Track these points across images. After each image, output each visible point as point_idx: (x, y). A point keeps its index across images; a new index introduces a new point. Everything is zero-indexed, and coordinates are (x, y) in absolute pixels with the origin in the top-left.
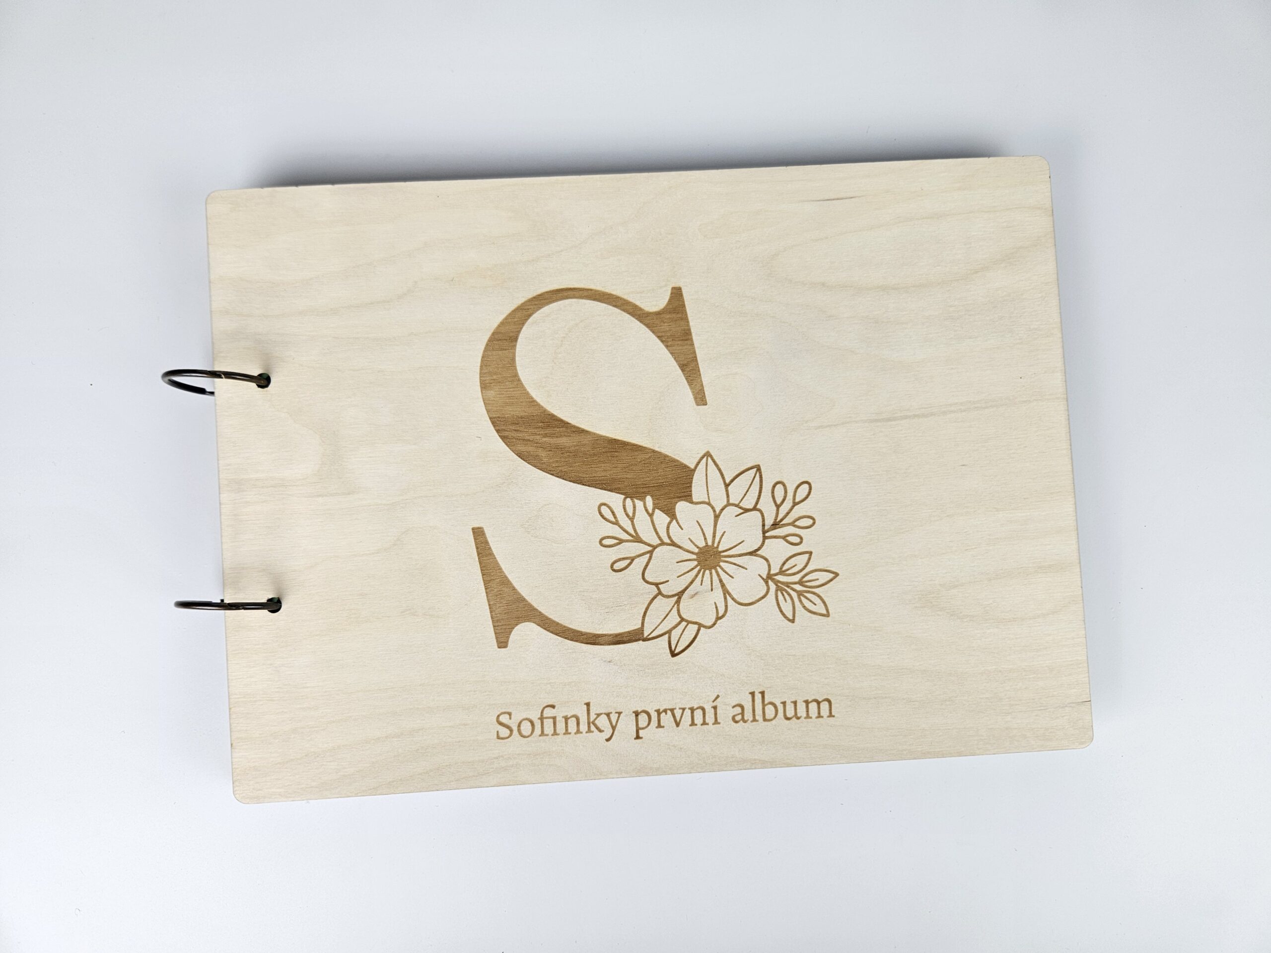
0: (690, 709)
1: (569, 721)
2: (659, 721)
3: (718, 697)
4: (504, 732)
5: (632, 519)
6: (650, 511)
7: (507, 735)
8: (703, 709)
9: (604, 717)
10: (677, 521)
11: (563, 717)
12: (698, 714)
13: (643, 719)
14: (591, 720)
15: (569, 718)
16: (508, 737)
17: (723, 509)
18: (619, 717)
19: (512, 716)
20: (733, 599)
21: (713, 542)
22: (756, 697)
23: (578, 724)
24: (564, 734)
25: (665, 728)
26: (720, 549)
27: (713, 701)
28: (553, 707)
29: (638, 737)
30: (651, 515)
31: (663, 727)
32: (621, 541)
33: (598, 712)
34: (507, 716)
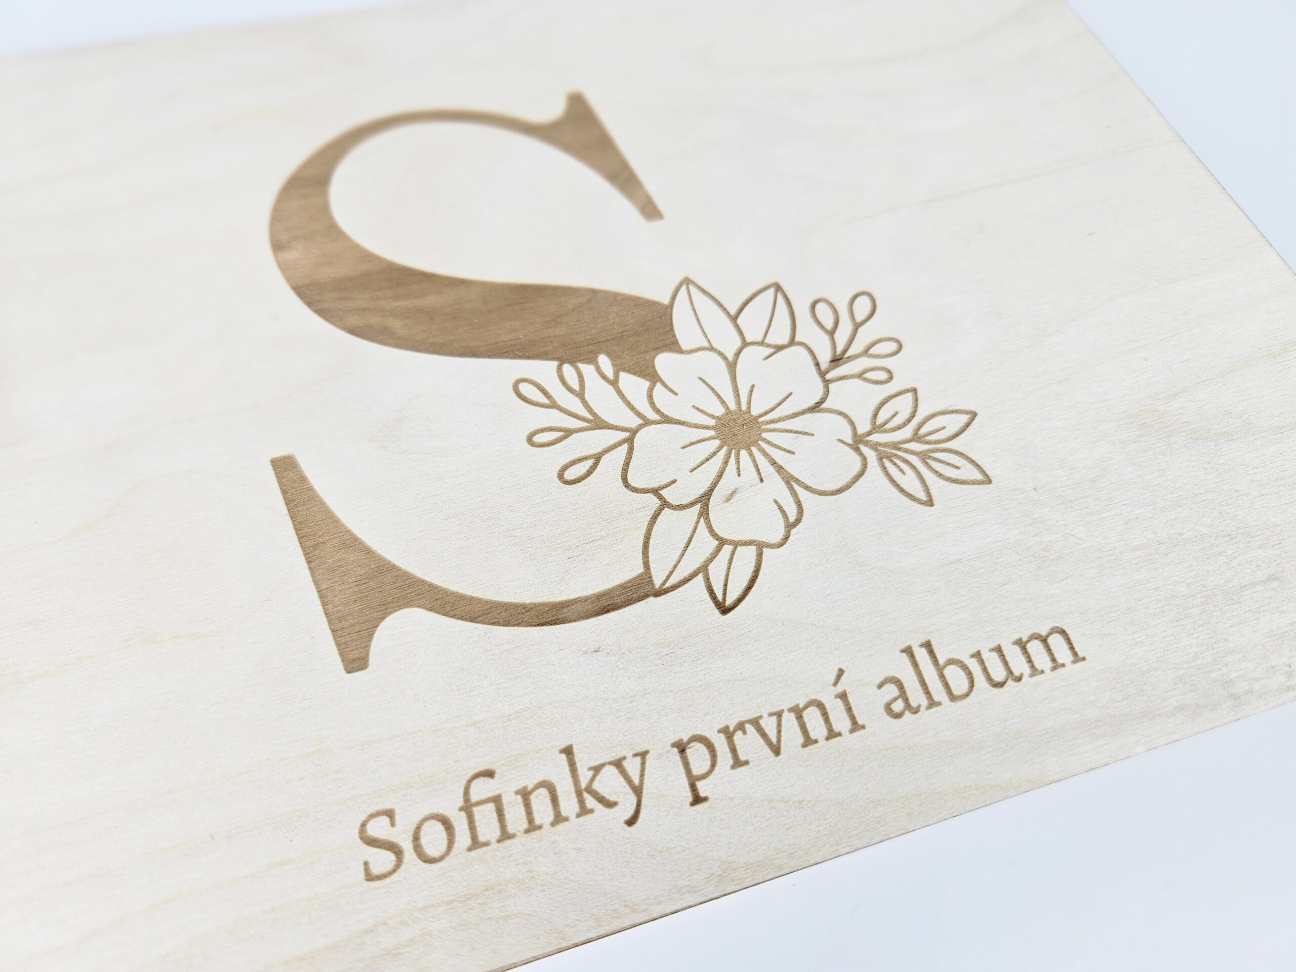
0: (791, 710)
1: (533, 797)
2: (734, 751)
3: (841, 672)
4: (382, 860)
5: (581, 395)
6: (611, 376)
7: (390, 866)
8: (820, 706)
9: (610, 772)
10: (663, 384)
11: (517, 793)
12: (813, 717)
13: (698, 757)
14: (583, 785)
15: (530, 792)
16: (393, 871)
17: (738, 354)
18: (643, 764)
19: (397, 818)
20: (807, 488)
21: (739, 403)
22: (918, 658)
23: (555, 800)
24: (527, 831)
25: (751, 763)
26: (755, 412)
27: (835, 684)
28: (490, 774)
29: (697, 800)
30: (614, 383)
31: (746, 763)
32: (568, 433)
33: (594, 763)
34: (385, 820)
